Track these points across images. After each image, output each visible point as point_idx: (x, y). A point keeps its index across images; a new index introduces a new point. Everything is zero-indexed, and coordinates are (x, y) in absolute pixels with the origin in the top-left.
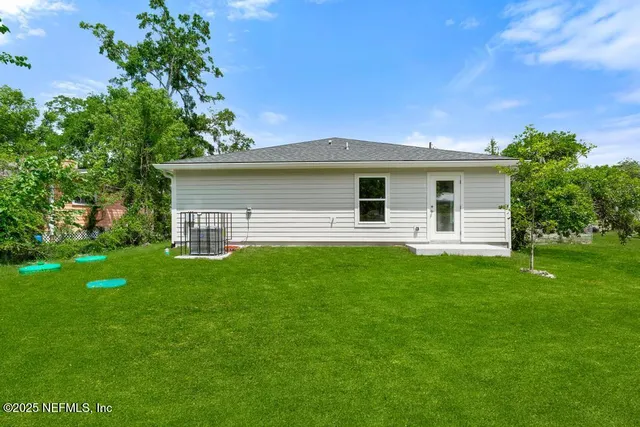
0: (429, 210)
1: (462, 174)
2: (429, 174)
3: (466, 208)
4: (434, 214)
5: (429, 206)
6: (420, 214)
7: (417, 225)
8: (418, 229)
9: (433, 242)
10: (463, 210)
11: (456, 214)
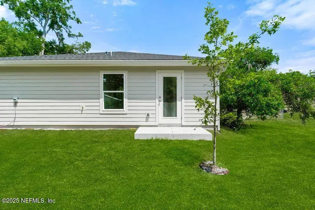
0: (157, 100)
1: (183, 72)
2: (157, 72)
3: (186, 99)
4: (162, 103)
5: (157, 97)
6: (151, 103)
7: (148, 112)
8: (148, 115)
9: (160, 125)
10: (183, 100)
11: (178, 103)
